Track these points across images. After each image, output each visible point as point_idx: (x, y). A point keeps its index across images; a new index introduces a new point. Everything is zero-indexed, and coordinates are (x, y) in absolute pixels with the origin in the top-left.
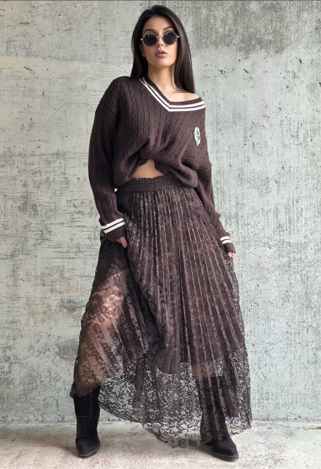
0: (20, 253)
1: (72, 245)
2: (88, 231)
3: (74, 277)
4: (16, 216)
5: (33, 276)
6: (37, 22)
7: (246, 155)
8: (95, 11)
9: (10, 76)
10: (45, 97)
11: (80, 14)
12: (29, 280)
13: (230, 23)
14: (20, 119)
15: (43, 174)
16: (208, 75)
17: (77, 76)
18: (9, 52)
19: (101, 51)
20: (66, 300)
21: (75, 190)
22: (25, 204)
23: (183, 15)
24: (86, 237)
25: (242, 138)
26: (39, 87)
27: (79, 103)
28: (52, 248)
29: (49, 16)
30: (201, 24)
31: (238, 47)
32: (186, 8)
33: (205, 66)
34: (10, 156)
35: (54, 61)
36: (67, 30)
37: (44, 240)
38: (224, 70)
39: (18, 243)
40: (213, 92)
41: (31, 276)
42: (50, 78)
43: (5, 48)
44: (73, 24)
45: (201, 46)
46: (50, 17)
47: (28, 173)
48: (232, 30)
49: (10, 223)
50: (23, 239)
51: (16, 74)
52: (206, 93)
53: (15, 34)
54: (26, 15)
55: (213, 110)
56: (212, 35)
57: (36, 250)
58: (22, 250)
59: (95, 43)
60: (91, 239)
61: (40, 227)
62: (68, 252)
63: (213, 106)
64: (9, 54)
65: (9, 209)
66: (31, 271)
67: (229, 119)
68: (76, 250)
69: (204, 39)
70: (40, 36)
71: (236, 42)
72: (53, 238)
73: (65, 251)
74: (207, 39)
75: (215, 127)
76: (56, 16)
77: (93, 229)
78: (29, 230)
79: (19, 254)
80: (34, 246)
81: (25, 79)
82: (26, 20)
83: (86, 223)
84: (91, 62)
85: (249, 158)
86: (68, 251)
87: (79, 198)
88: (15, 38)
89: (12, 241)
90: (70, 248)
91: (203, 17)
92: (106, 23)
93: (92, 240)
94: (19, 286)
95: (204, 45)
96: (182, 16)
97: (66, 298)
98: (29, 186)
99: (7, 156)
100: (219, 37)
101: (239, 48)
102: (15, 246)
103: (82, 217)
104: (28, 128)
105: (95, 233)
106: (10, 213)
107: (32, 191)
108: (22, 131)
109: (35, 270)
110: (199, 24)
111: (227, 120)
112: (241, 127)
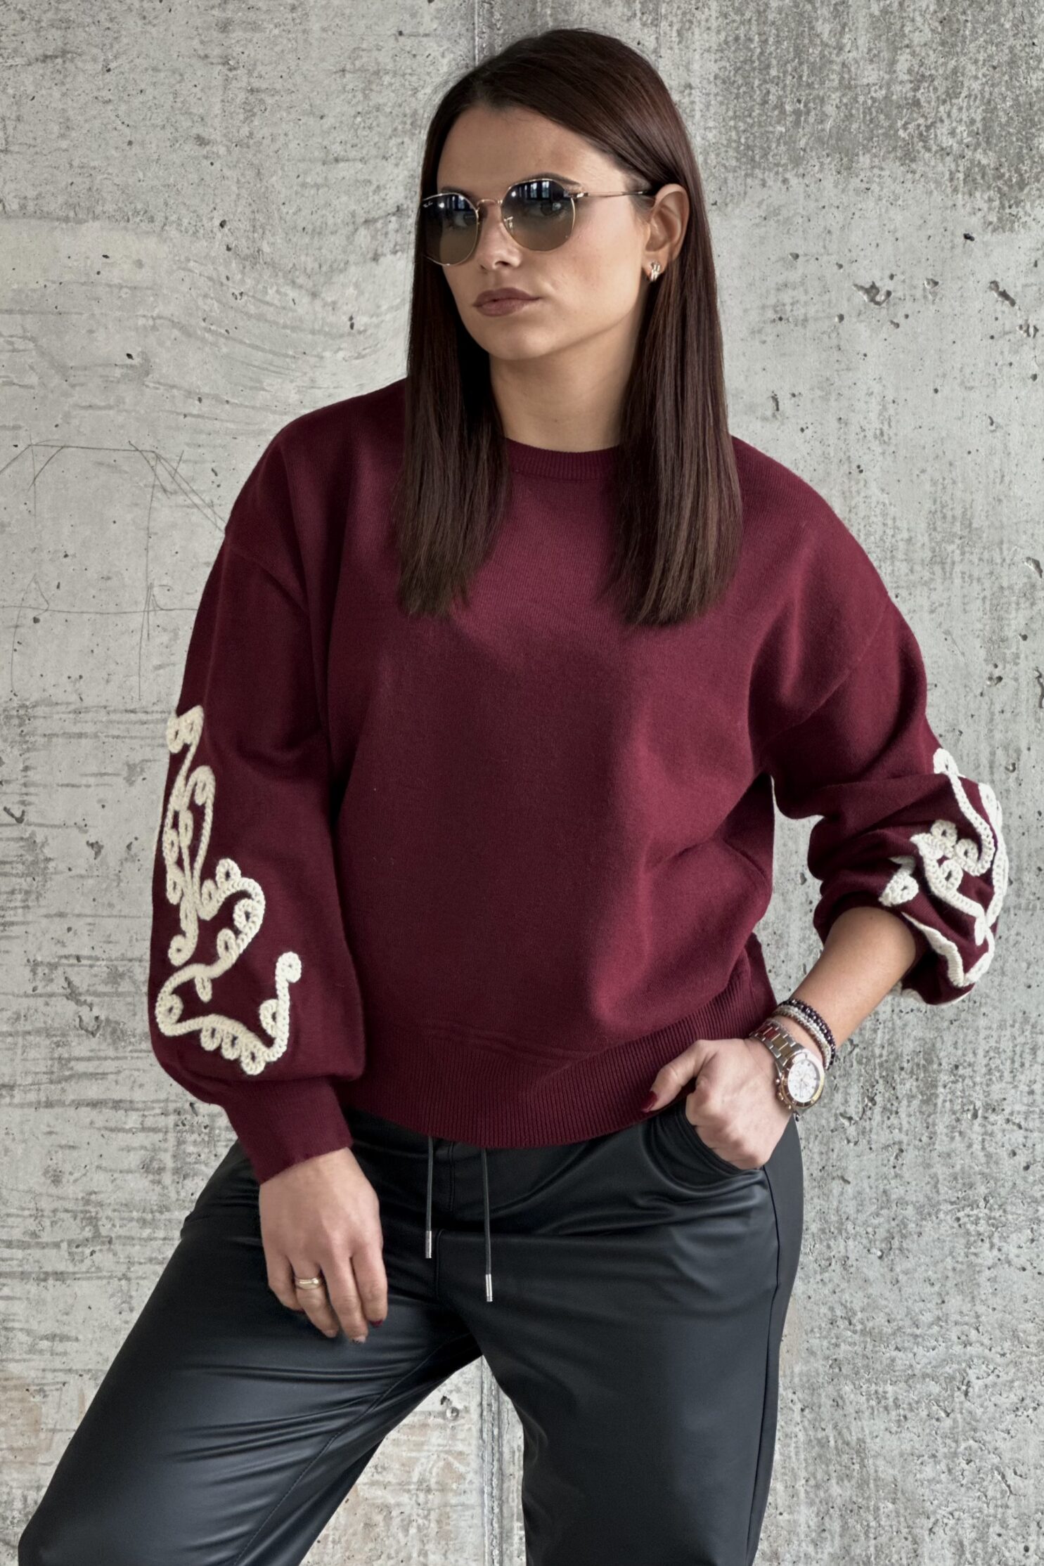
1: (58, 1204)
2: (143, 1129)
3: (61, 1377)
7: (998, 736)
13: (917, 38)
16: (800, 312)
17: (98, 300)
19: (227, 172)
20: (18, 1504)
21: (76, 912)
24: (134, 1159)
25: (978, 643)
27: (107, 444)
31: (963, 164)
33: (783, 259)
36: (45, 58)
38: (885, 285)
40: (825, 399)
44: (81, 25)
45: (765, 155)
48: (932, 77)
52: (786, 403)
56: (822, 100)
59: (198, 130)
60: (161, 1170)
62: (32, 1240)
63: (828, 474)
67: (909, 540)
68: (74, 1230)
69: (779, 123)
71: (948, 142)
73: (17, 1234)
74: (797, 123)
77: (172, 1119)
83: (136, 1085)
84: (172, 231)
85: (1018, 751)
86: (34, 1235)
87: (98, 952)
90: (47, 1223)
92: (255, 27)
93: (167, 1178)
95: (780, 152)
97: (18, 1493)
100: (858, 112)
101: (967, 176)
103: (111, 1053)
105: (180, 1142)
110: (756, 38)
111: (902, 545)
112: (976, 587)
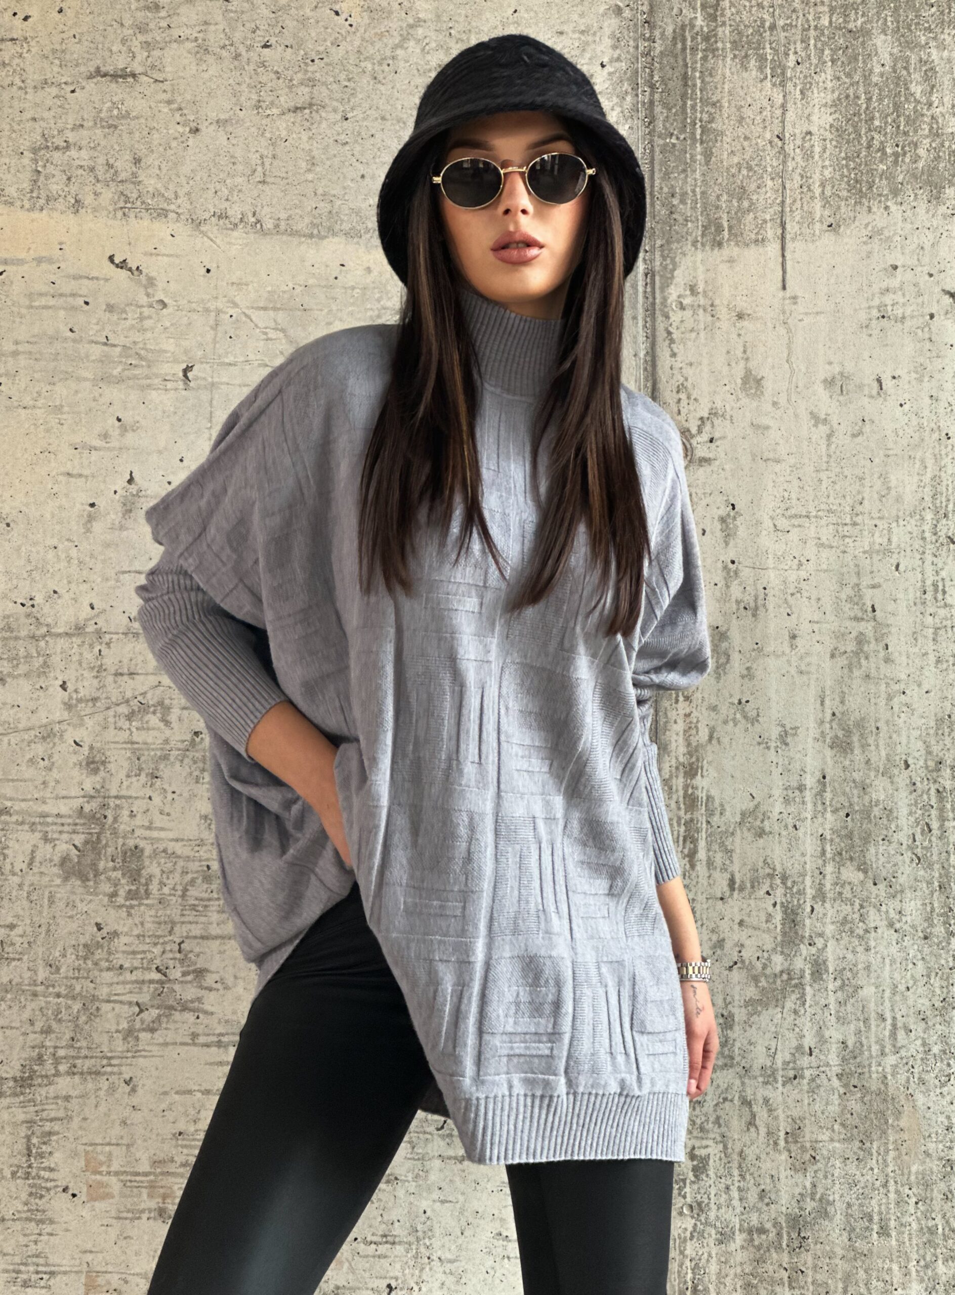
0: (62, 1068)
4: (51, 901)
5: (117, 1173)
6: (167, 69)
8: (420, 31)
9: (45, 294)
10: (192, 384)
11: (357, 43)
12: (97, 1193)
14: (80, 476)
15: (173, 717)
18: (43, 195)
22: (93, 845)
23: (792, 58)
26: (169, 345)
28: (207, 1045)
29: (223, 47)
30: (869, 100)
32: (804, 30)
34: (33, 637)
35: (235, 234)
37: (172, 1008)
39: (54, 1025)
41: (109, 1173)
42: (220, 305)
43: (26, 177)
46: (224, 53)
47: (111, 713)
49: (19, 931)
50: (77, 1006)
51: (67, 287)
53: (70, 121)
54: (124, 41)
55: (919, 455)
57: (137, 1053)
58: (72, 1053)
61: (157, 950)
64: (42, 201)
65: (17, 870)
66: (107, 1148)
70: (180, 129)
72: (211, 1001)
75: (927, 527)
76: (249, 48)
78: (104, 964)
79: (57, 1074)
80: (124, 1039)
81: (110, 308)
82: (121, 63)
88: (71, 137)
89: (26, 1015)
91: (878, 69)
94: (52, 1222)
96: (791, 62)
98: (112, 767)
99: (17, 638)
102: (38, 1038)
104: (115, 516)
106: (20, 886)
107: (124, 793)
108: (88, 531)
109: (128, 1146)
